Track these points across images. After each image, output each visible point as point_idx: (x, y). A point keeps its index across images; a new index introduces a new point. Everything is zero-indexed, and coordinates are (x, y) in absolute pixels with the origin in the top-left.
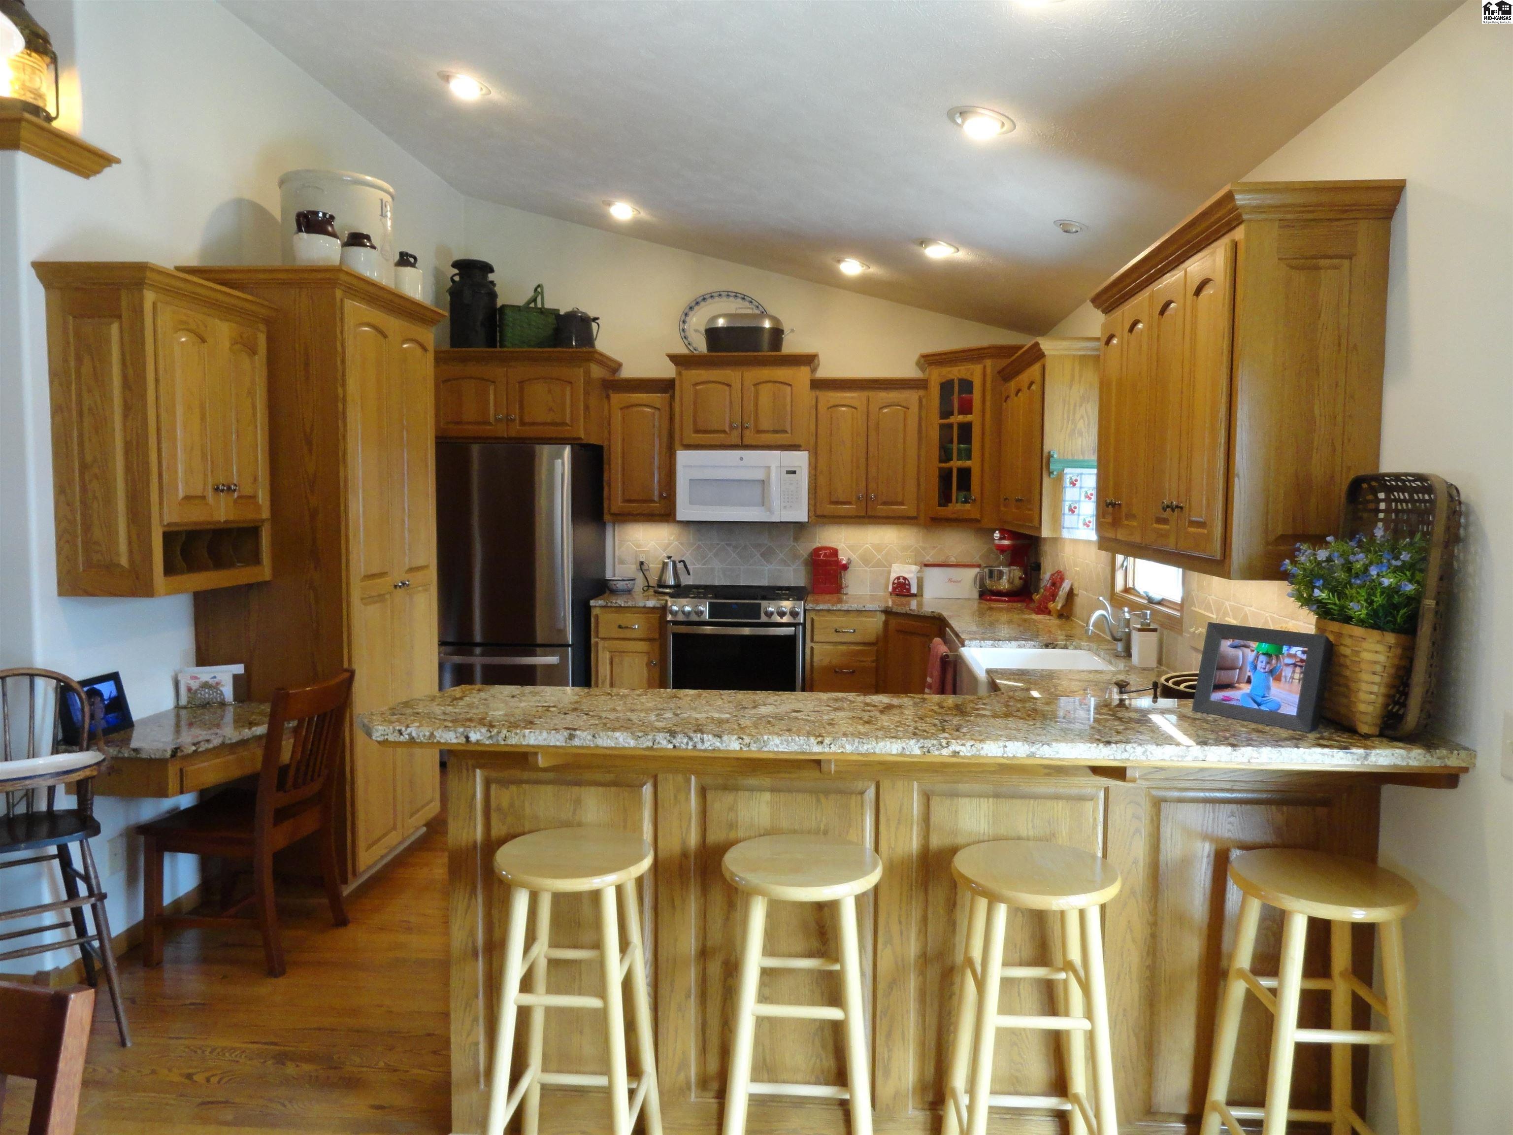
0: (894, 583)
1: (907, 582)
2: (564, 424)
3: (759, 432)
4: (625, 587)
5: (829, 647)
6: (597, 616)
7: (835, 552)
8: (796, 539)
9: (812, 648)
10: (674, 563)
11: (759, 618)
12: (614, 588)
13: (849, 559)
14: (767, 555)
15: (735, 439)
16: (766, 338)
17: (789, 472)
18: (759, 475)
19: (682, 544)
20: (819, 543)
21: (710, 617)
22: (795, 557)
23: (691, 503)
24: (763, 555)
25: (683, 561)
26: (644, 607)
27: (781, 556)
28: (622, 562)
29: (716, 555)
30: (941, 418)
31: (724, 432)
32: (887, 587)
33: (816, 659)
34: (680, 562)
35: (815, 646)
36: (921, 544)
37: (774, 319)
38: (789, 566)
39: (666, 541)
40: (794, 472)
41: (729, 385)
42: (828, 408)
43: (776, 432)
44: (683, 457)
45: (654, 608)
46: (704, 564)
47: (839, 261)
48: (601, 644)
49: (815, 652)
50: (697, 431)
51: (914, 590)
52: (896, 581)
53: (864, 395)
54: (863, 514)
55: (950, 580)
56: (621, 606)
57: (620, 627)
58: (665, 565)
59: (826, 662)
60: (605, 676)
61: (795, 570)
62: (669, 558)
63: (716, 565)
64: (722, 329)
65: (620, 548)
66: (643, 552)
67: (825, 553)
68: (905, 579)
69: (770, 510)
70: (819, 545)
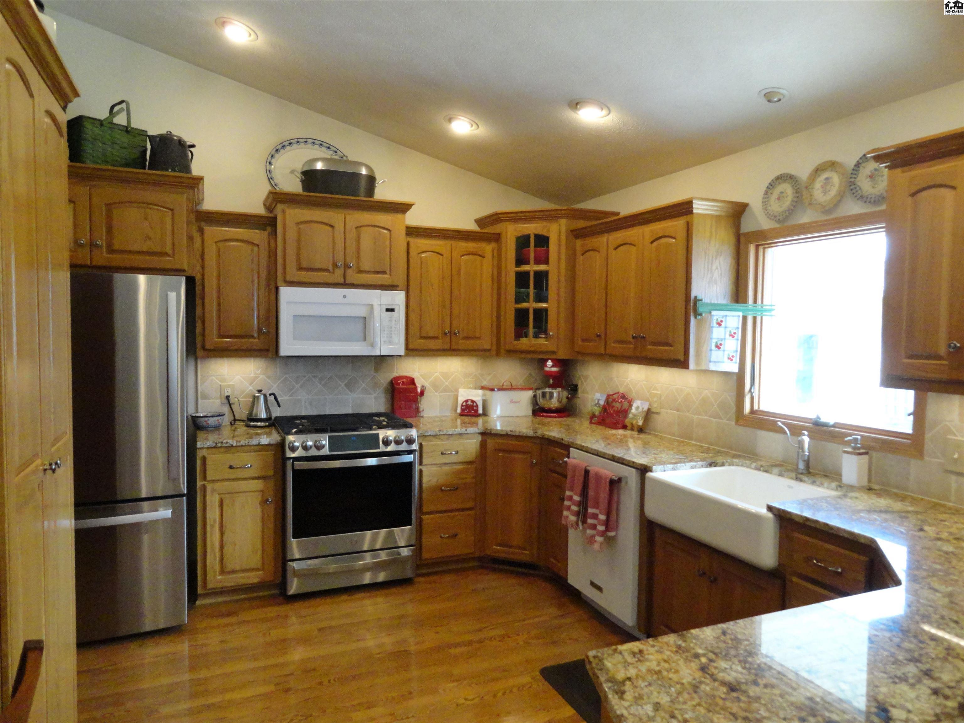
0: (462, 406)
1: (475, 404)
2: (166, 254)
3: (360, 272)
4: (217, 423)
5: (435, 468)
6: (204, 459)
7: (412, 381)
8: (377, 370)
9: (421, 471)
10: (265, 396)
12: (205, 424)
13: (423, 386)
14: (350, 386)
15: (338, 276)
16: (362, 184)
17: (388, 310)
18: (361, 312)
19: (269, 377)
20: (397, 373)
21: (329, 451)
22: (376, 385)
23: (295, 338)
24: (347, 385)
25: (273, 394)
26: (259, 445)
27: (364, 385)
28: (205, 397)
29: (301, 386)
30: (516, 267)
31: (327, 270)
32: (456, 410)
33: (425, 480)
34: (270, 395)
35: (424, 469)
36: (479, 372)
37: (369, 168)
38: (371, 394)
39: (252, 375)
40: (392, 310)
41: (332, 226)
42: (418, 253)
43: (378, 272)
44: (286, 293)
45: (269, 445)
46: (291, 396)
47: (450, 120)
48: (209, 487)
49: (425, 473)
50: (300, 269)
51: (480, 411)
52: (464, 404)
53: (449, 243)
54: (447, 347)
55: (512, 402)
56: (232, 446)
57: (231, 467)
58: (255, 398)
59: (434, 482)
60: (215, 521)
61: (375, 398)
62: (260, 391)
63: (303, 395)
64: (322, 171)
65: (202, 384)
66: (229, 386)
67: (403, 382)
68: (473, 401)
69: (372, 345)
70: (397, 375)
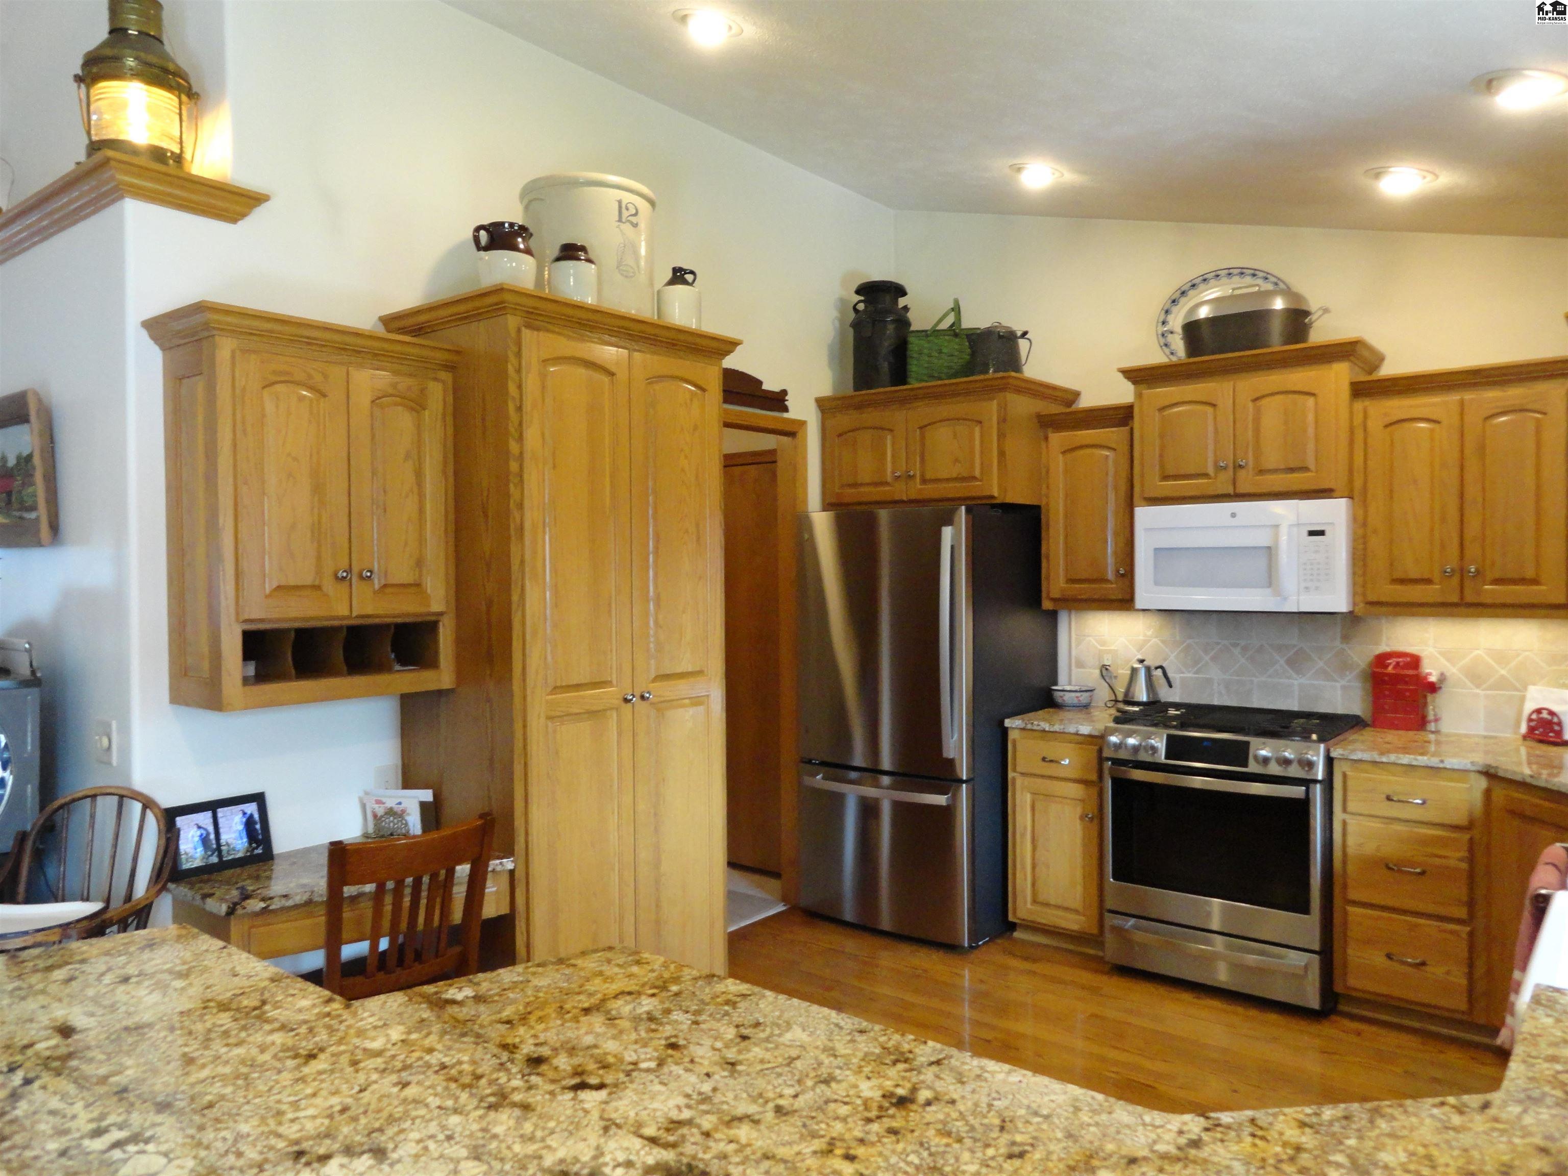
0: (1530, 720)
1: (1557, 720)
2: (974, 478)
3: (1261, 472)
4: (1075, 701)
5: (1376, 825)
6: (1014, 741)
7: (1415, 661)
8: (1346, 638)
9: (1344, 823)
10: (1148, 669)
11: (1246, 766)
12: (1060, 701)
13: (1442, 674)
14: (1296, 662)
15: (1223, 484)
16: (1276, 328)
17: (1312, 533)
18: (1262, 539)
19: (1163, 642)
21: (1167, 757)
22: (1344, 666)
23: (1157, 583)
24: (1291, 663)
25: (1161, 667)
26: (1077, 734)
27: (1321, 664)
28: (1080, 665)
29: (1213, 659)
31: (1206, 475)
32: (1516, 726)
33: (1351, 841)
34: (1157, 668)
35: (1352, 822)
38: (1336, 681)
39: (1141, 638)
40: (1321, 533)
41: (1214, 405)
42: (1386, 426)
43: (1292, 470)
44: (1144, 515)
45: (1091, 736)
46: (1196, 673)
47: (1378, 175)
48: (1019, 781)
49: (1350, 829)
50: (1165, 478)
52: (1534, 717)
53: (1454, 398)
54: (1455, 599)
56: (1044, 731)
57: (1044, 759)
58: (1134, 671)
59: (1370, 848)
60: (1025, 828)
61: (1344, 688)
62: (1142, 661)
63: (1215, 673)
64: (1207, 320)
65: (1077, 646)
66: (1109, 651)
67: (1398, 663)
68: (1553, 713)
69: (1278, 593)
70: (1388, 649)
